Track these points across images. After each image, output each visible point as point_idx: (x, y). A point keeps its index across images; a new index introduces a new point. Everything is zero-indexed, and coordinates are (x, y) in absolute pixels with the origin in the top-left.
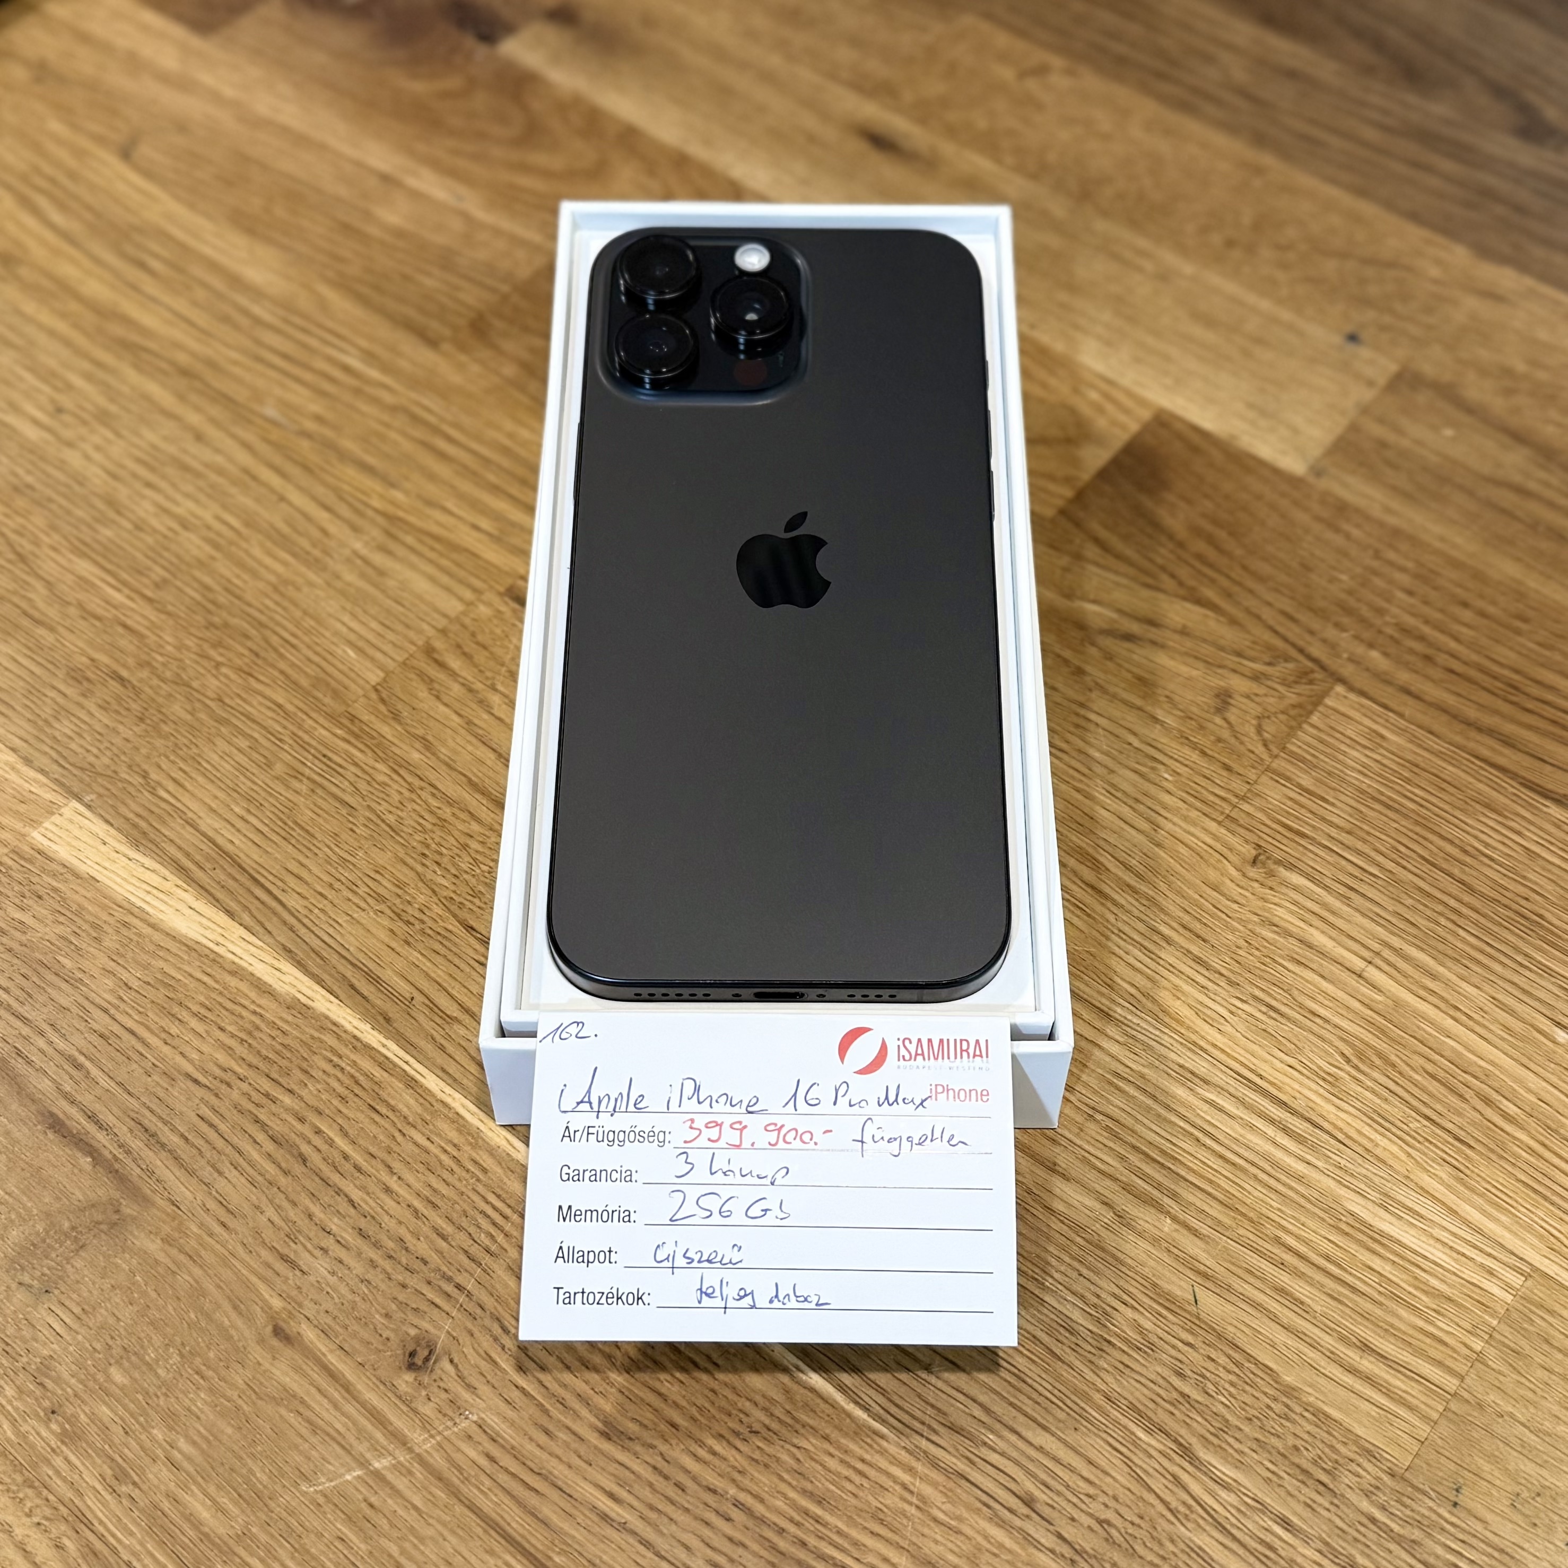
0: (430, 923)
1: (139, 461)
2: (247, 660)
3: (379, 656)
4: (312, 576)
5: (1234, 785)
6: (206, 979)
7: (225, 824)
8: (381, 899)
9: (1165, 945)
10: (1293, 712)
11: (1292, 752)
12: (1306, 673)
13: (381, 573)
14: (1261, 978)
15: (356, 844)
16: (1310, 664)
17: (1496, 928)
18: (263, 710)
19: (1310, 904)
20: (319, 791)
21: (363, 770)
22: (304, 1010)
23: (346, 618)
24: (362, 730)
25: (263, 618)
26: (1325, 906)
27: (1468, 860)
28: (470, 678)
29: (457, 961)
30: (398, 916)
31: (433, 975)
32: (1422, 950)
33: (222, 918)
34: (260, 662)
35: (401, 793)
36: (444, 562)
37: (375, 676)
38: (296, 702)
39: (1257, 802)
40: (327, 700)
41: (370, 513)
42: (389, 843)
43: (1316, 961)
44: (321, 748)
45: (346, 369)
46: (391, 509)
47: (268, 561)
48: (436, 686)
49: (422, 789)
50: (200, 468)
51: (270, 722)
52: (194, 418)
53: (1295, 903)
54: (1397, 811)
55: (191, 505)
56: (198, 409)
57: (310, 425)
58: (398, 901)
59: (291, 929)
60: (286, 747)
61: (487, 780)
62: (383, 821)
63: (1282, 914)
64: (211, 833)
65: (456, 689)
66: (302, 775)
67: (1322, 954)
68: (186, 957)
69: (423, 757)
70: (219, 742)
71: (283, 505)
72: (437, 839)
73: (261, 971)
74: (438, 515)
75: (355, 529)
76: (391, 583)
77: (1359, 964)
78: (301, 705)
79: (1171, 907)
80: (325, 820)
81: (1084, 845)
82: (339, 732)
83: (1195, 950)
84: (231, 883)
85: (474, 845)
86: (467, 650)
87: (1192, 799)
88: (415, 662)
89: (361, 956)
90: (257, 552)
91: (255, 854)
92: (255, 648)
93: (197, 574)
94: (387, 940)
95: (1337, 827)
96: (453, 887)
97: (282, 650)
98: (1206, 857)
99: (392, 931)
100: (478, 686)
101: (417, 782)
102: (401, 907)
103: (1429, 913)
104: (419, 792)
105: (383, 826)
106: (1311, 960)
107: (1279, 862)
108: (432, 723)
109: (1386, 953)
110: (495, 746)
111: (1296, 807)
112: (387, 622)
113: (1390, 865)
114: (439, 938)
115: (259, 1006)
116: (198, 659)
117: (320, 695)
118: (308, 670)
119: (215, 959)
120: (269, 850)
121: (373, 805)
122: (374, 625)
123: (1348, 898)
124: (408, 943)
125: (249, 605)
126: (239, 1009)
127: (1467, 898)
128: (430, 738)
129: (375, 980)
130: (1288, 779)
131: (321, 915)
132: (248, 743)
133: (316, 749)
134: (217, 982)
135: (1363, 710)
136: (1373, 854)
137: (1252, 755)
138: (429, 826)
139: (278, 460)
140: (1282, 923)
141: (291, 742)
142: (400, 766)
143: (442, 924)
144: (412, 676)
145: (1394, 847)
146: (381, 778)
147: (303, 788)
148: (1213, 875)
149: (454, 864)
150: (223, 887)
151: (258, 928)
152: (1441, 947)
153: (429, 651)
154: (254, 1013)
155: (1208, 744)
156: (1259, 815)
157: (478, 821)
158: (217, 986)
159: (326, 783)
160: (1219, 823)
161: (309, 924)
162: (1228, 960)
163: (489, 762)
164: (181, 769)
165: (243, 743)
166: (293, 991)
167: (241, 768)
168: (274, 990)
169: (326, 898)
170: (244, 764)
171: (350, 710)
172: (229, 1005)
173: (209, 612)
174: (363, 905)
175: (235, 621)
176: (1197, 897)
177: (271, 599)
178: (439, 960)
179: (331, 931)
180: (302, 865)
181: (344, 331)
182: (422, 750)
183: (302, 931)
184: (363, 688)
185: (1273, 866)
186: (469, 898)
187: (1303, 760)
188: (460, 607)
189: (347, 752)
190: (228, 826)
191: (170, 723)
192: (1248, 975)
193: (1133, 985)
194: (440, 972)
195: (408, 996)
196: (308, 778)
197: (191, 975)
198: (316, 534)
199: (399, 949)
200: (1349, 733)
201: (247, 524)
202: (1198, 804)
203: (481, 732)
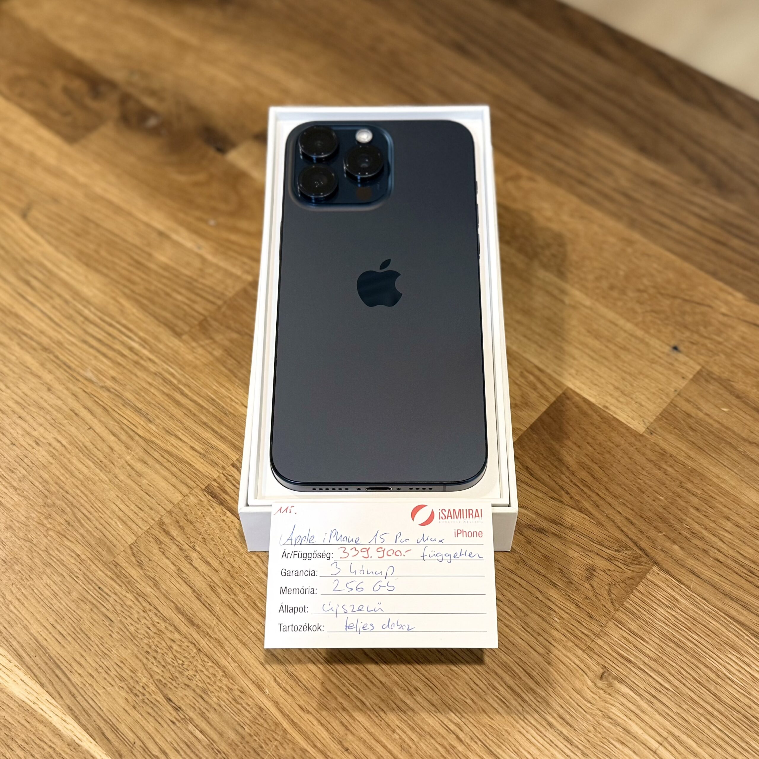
0: (147, 695)
1: (17, 403)
2: (63, 527)
3: (134, 526)
4: (102, 475)
5: (593, 627)
6: (26, 724)
7: (43, 628)
8: (122, 679)
9: (548, 728)
10: (628, 582)
11: (626, 607)
12: (637, 558)
13: (140, 475)
14: (600, 751)
15: (111, 644)
16: (640, 552)
17: (731, 725)
18: (69, 558)
19: (630, 705)
20: (95, 610)
21: (119, 597)
22: (77, 747)
23: (118, 503)
24: (121, 572)
25: (74, 501)
26: (639, 707)
27: (719, 681)
28: (182, 542)
29: (160, 720)
30: (131, 690)
31: (147, 729)
32: (690, 737)
33: (37, 687)
34: (70, 528)
35: (139, 613)
36: (174, 469)
37: (131, 539)
38: (87, 554)
39: (606, 638)
40: (104, 553)
41: (137, 438)
42: (130, 645)
43: (632, 743)
44: (98, 583)
45: (131, 349)
46: (148, 436)
47: (80, 466)
48: (163, 546)
49: (150, 610)
50: (48, 407)
51: (72, 565)
52: (48, 378)
53: (622, 704)
54: (682, 648)
55: (42, 430)
56: (50, 372)
57: (109, 383)
58: (131, 681)
59: (73, 696)
60: (79, 582)
61: (185, 606)
62: (128, 630)
63: (616, 712)
64: (36, 634)
65: (174, 549)
66: (87, 599)
67: (635, 738)
68: (17, 710)
69: (152, 590)
70: (44, 577)
71: (91, 432)
72: (156, 642)
73: (55, 721)
74: (173, 440)
75: (128, 447)
76: (144, 481)
77: (654, 745)
78: (90, 556)
79: (554, 704)
80: (96, 627)
81: (508, 662)
82: (109, 573)
83: (565, 732)
84: (43, 666)
85: (175, 647)
86: (181, 524)
87: (568, 635)
88: (153, 531)
89: (108, 714)
90: (75, 461)
91: (58, 648)
92: (68, 519)
93: (42, 473)
94: (123, 705)
95: (649, 657)
96: (161, 674)
97: (83, 521)
98: (575, 671)
99: (126, 699)
100: (186, 547)
101: (148, 607)
102: (133, 684)
103: (695, 714)
104: (148, 612)
105: (127, 633)
106: (629, 741)
107: (615, 678)
108: (158, 569)
109: (671, 739)
110: (191, 585)
111: (626, 642)
112: (140, 506)
113: (676, 683)
114: (152, 705)
115: (53, 743)
116: (38, 525)
117: (100, 550)
118: (95, 534)
119: (32, 713)
120: (65, 645)
121: (124, 620)
122: (133, 507)
123: (652, 703)
124: (134, 707)
125: (67, 492)
126: (42, 744)
127: (717, 706)
128: (157, 579)
129: (115, 730)
130: (623, 625)
131: (90, 688)
132: (59, 579)
133: (95, 584)
134: (32, 727)
135: (668, 583)
136: (667, 675)
137: (604, 608)
138: (152, 634)
139: (90, 404)
140: (614, 717)
141: (82, 578)
142: (140, 595)
143: (154, 696)
144: (151, 539)
145: (679, 671)
146: (129, 603)
147: (87, 608)
148: (578, 684)
149: (164, 659)
150: (39, 668)
151: (55, 694)
152: (700, 736)
153: (161, 524)
154: (50, 747)
155: (580, 600)
156: (606, 647)
157: (179, 632)
158: (32, 729)
159: (99, 605)
160: (584, 651)
161: (83, 693)
162: (583, 739)
163: (188, 596)
164: (22, 593)
165: (57, 579)
166: (72, 735)
167: (55, 594)
168: (62, 734)
169: (93, 677)
170: (56, 591)
171: (115, 560)
172: (38, 741)
173: (46, 497)
174: (113, 683)
175: (58, 502)
176: (568, 698)
177: (80, 490)
178: (151, 719)
179: (94, 698)
180: (82, 656)
181: (131, 326)
182: (153, 586)
183: (79, 698)
184: (123, 546)
185: (612, 680)
186: (170, 680)
187: (633, 613)
188: (180, 498)
189: (111, 585)
190: (45, 630)
191: (20, 565)
192: (593, 749)
193: (529, 753)
194: (150, 727)
195: (132, 741)
196: (90, 602)
197: (19, 722)
198: (107, 450)
199: (130, 711)
200: (659, 597)
201: (71, 443)
202: (573, 638)
203: (185, 576)
